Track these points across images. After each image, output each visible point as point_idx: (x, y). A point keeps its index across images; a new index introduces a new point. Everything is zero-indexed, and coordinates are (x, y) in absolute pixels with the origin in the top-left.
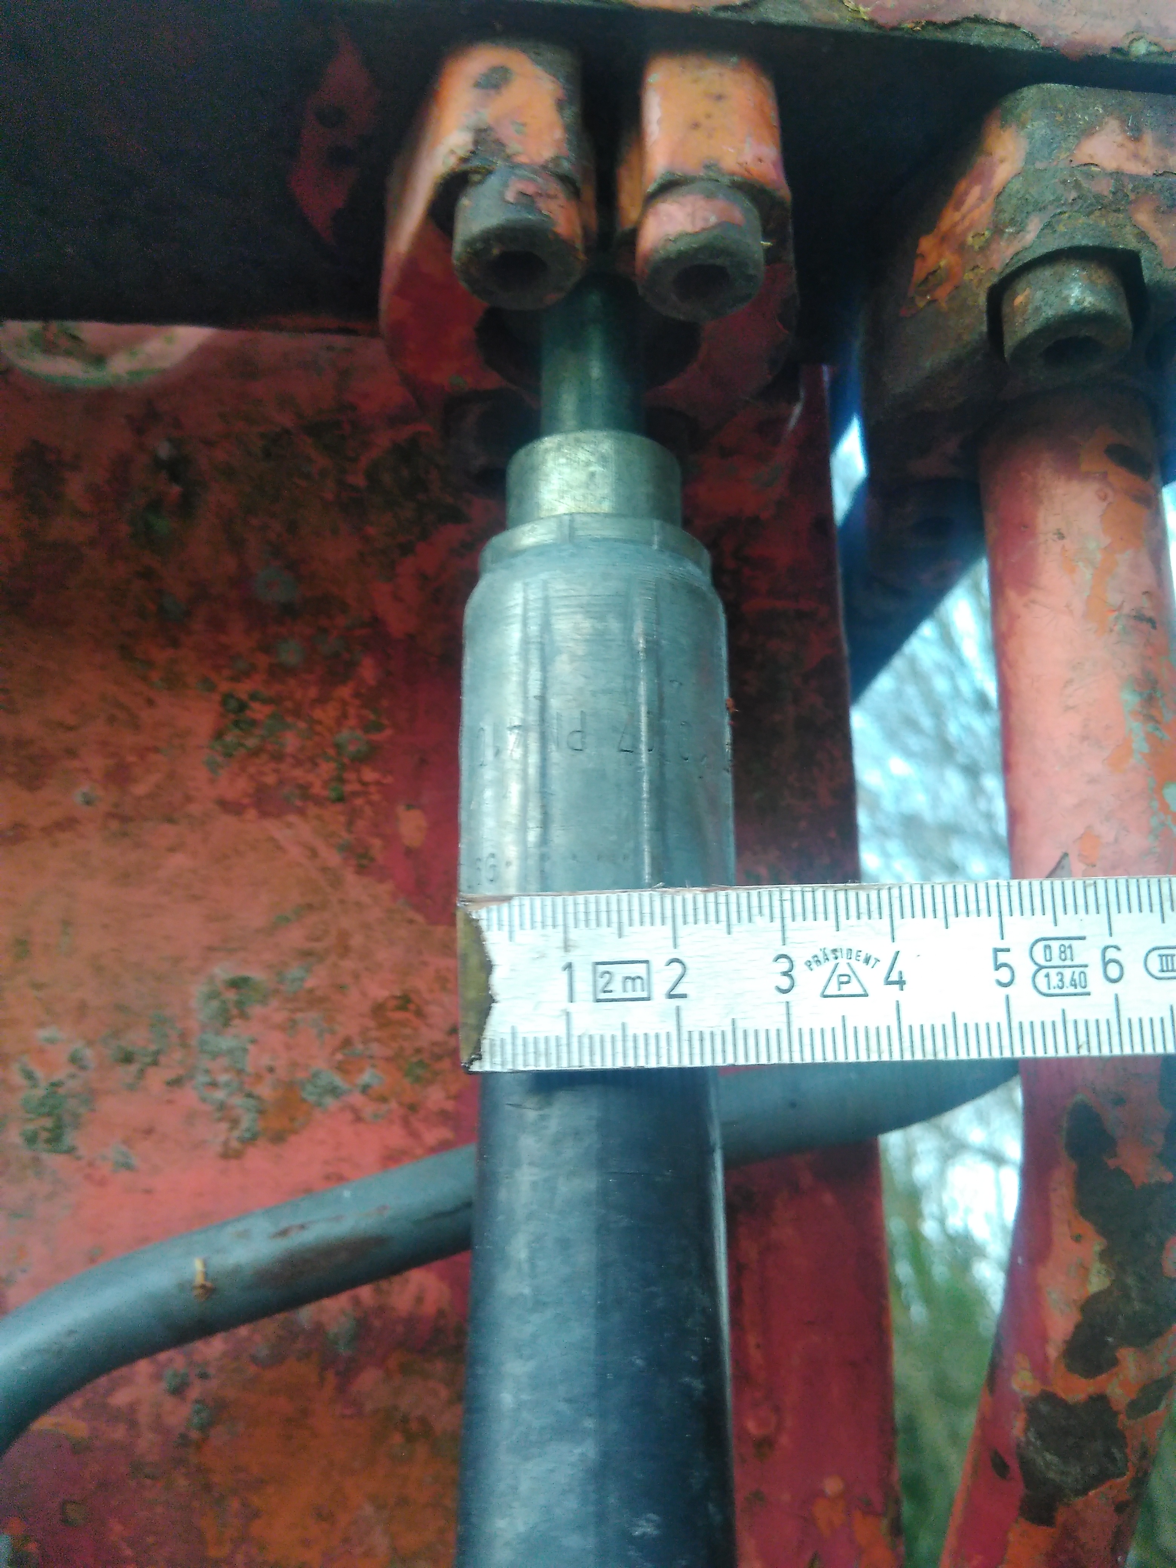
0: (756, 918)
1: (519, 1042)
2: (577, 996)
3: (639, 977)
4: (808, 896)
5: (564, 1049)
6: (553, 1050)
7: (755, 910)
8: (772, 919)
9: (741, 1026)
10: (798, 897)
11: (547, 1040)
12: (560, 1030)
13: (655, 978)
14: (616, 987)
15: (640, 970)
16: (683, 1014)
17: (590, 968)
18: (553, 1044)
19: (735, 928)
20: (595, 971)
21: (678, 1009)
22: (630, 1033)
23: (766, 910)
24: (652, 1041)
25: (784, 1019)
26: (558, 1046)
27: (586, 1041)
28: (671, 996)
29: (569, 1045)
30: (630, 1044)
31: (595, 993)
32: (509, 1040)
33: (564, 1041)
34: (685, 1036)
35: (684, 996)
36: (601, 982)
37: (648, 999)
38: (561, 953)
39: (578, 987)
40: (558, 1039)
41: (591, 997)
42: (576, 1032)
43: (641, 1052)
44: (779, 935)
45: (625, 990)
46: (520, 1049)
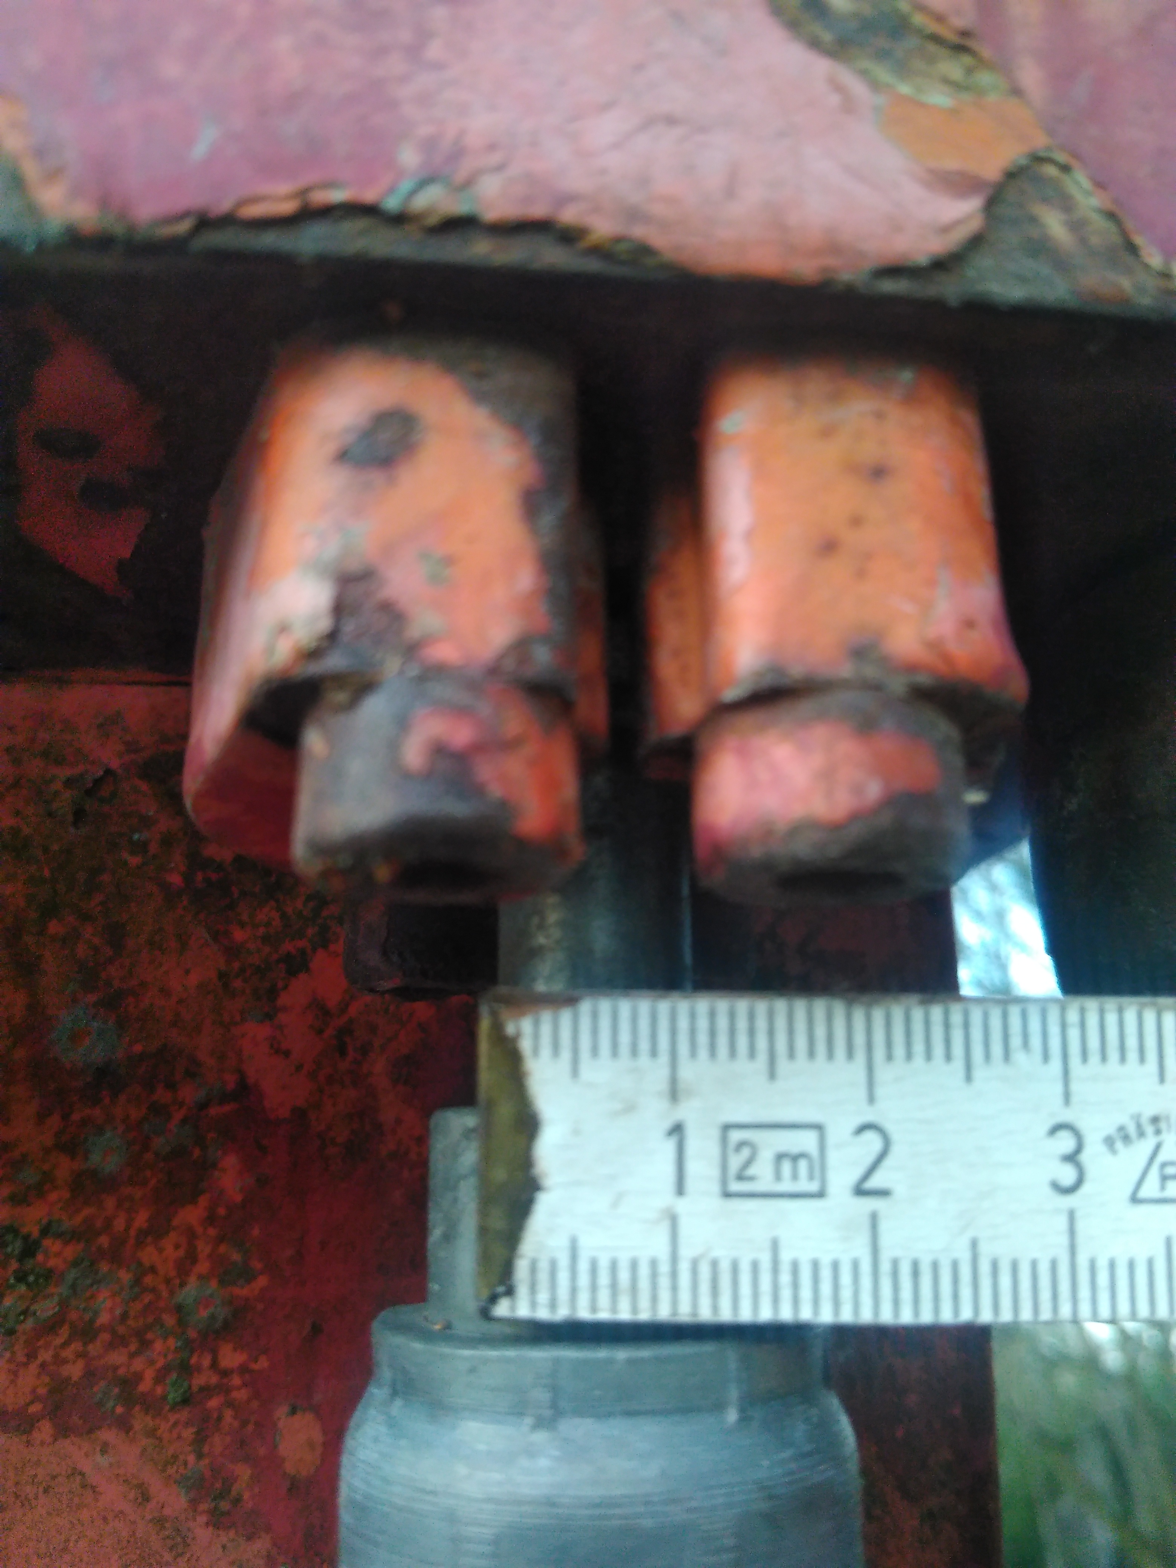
0: (1019, 1057)
1: (583, 1267)
2: (691, 1184)
3: (802, 1155)
4: (1111, 1019)
5: (664, 1282)
6: (644, 1284)
7: (1016, 1041)
8: (1046, 1057)
9: (986, 1251)
10: (1092, 1020)
11: (634, 1265)
12: (660, 1247)
13: (833, 1157)
14: (763, 1169)
15: (807, 1141)
16: (884, 1226)
17: (715, 1133)
18: (644, 1271)
19: (979, 1072)
20: (724, 1140)
21: (874, 1218)
22: (786, 1257)
23: (1036, 1041)
24: (826, 1274)
25: (1064, 1240)
26: (654, 1275)
27: (705, 1271)
28: (860, 1191)
29: (674, 1274)
30: (785, 1278)
31: (724, 1181)
32: (564, 1262)
33: (664, 1268)
34: (885, 1267)
35: (883, 1193)
36: (735, 1162)
37: (821, 1194)
38: (662, 1104)
39: (693, 1167)
40: (654, 1264)
41: (716, 1188)
42: (686, 1253)
43: (806, 1293)
44: (1059, 1088)
45: (778, 1177)
46: (584, 1280)
